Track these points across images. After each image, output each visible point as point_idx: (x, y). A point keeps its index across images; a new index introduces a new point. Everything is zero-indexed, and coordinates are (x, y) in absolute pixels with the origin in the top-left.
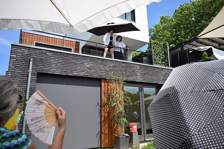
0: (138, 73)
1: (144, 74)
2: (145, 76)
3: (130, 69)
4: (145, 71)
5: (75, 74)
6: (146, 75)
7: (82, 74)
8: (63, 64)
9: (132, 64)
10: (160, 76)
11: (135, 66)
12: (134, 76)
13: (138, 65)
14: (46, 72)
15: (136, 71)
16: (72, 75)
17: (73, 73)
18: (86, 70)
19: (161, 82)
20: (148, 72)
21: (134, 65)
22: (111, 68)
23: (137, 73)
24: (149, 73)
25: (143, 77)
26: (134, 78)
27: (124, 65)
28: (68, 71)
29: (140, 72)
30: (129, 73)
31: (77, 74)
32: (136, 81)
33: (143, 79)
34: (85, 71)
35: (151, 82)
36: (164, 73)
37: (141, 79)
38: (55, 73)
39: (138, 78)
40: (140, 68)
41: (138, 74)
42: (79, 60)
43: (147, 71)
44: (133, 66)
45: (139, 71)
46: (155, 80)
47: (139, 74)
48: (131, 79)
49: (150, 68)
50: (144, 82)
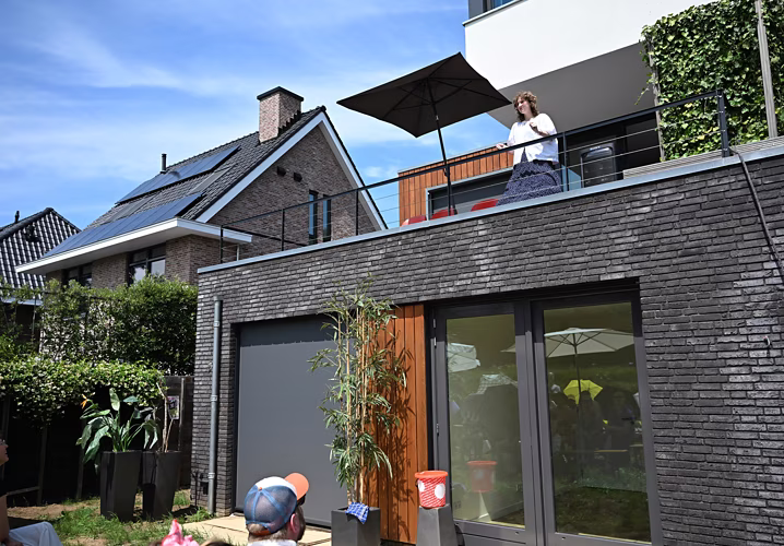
0: (481, 256)
1: (514, 251)
2: (517, 263)
3: (446, 250)
4: (515, 238)
5: (291, 311)
6: (524, 255)
7: (304, 308)
8: (268, 290)
9: (456, 226)
10: (613, 236)
11: (467, 230)
12: (465, 275)
13: (480, 222)
14: (242, 320)
15: (470, 252)
16: (285, 316)
17: (286, 310)
18: (314, 292)
19: (620, 268)
20: (532, 236)
21: (465, 224)
22: (377, 268)
23: (476, 257)
24: (540, 240)
25: (508, 270)
26: (464, 282)
27: (423, 238)
28: (278, 307)
29: (490, 249)
30: (440, 268)
31: (293, 310)
32: (474, 293)
33: (508, 276)
34: (312, 298)
35: (552, 283)
36: (647, 209)
37: (495, 278)
38: (256, 319)
39: (482, 280)
40: (489, 232)
41: (482, 262)
42: (297, 267)
43: (529, 232)
44: (460, 231)
45: (484, 244)
46: (576, 267)
47: (486, 261)
48: (451, 289)
49: (546, 214)
50: (509, 289)
